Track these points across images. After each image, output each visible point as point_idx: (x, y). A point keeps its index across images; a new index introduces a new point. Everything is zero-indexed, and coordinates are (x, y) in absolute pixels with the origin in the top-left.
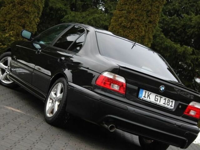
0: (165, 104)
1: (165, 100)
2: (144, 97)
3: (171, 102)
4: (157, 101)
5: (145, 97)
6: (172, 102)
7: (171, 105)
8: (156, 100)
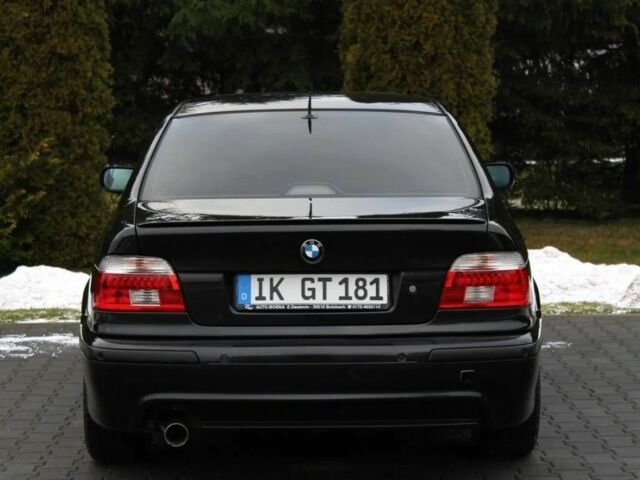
0: (350, 298)
1: (344, 285)
2: (257, 299)
3: (372, 283)
4: (313, 297)
5: (260, 297)
6: (376, 281)
7: (374, 295)
8: (308, 293)
